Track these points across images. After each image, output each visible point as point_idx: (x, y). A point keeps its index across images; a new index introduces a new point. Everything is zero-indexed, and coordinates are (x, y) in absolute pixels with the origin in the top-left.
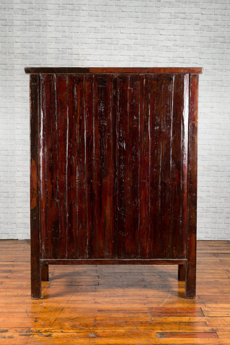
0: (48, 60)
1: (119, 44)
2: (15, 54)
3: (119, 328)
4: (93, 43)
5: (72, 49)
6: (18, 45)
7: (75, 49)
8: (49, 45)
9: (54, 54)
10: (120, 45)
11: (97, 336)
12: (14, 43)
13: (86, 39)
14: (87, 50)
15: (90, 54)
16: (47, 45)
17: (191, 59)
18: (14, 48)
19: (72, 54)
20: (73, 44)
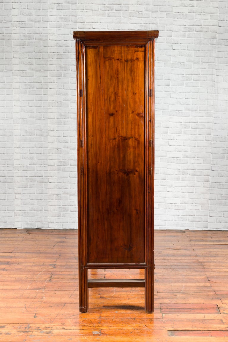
0: (49, 28)
1: (128, 11)
2: (12, 22)
3: (127, 325)
4: (99, 9)
5: (76, 16)
6: (16, 12)
7: (79, 17)
8: (50, 11)
9: (56, 22)
10: (130, 12)
11: (102, 333)
12: (11, 9)
13: (92, 5)
14: (93, 17)
15: (96, 22)
16: (48, 11)
17: (209, 27)
18: (11, 16)
19: (76, 22)
20: (77, 10)
